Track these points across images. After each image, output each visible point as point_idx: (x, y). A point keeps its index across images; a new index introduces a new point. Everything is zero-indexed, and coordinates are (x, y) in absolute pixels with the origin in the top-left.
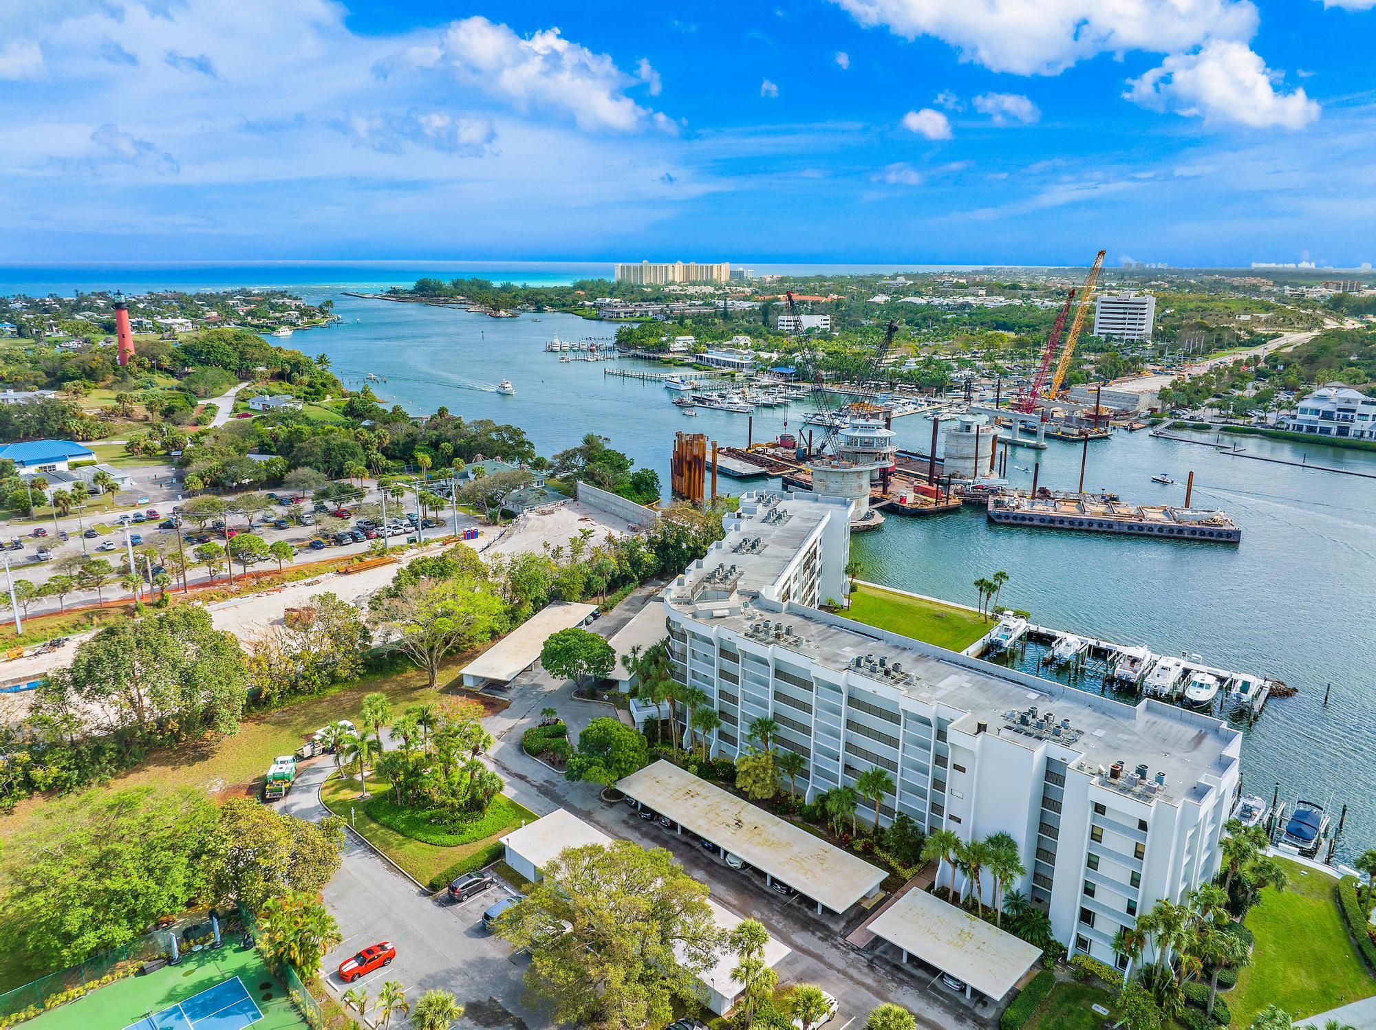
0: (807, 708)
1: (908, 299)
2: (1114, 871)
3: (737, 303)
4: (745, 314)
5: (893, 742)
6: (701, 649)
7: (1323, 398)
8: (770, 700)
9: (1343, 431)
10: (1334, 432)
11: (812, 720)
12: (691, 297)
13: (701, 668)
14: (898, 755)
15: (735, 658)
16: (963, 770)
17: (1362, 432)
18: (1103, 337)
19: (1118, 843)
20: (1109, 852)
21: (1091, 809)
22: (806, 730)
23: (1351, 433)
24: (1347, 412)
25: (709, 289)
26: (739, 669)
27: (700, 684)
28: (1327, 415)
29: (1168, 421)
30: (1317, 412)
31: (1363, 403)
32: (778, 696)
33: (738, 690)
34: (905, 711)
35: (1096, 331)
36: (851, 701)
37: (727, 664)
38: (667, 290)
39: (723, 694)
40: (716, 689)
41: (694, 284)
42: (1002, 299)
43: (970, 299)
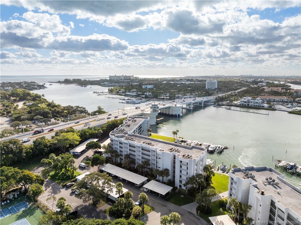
0: (135, 151)
1: (170, 82)
2: (184, 172)
3: (135, 83)
4: (136, 85)
5: (149, 156)
6: (116, 143)
7: (244, 99)
8: (128, 151)
9: (248, 105)
10: (247, 105)
11: (135, 154)
12: (125, 82)
13: (116, 147)
14: (150, 158)
15: (122, 144)
16: (160, 158)
17: (252, 105)
18: (208, 89)
19: (184, 167)
20: (183, 169)
21: (179, 162)
22: (135, 156)
23: (250, 105)
24: (249, 101)
25: (129, 81)
26: (123, 146)
27: (116, 150)
28: (245, 102)
29: (217, 104)
30: (243, 101)
31: (252, 100)
32: (130, 150)
33: (123, 150)
34: (151, 150)
35: (206, 88)
36: (142, 149)
37: (121, 145)
38: (120, 81)
39: (120, 151)
40: (119, 150)
41: (126, 79)
42: (189, 82)
43: (183, 82)
